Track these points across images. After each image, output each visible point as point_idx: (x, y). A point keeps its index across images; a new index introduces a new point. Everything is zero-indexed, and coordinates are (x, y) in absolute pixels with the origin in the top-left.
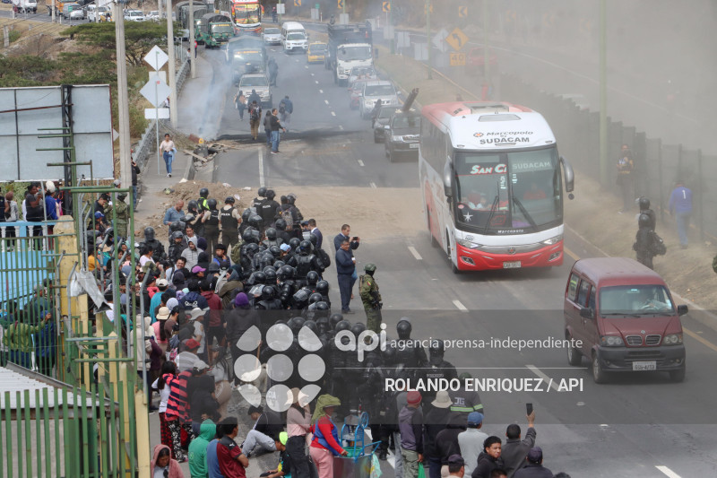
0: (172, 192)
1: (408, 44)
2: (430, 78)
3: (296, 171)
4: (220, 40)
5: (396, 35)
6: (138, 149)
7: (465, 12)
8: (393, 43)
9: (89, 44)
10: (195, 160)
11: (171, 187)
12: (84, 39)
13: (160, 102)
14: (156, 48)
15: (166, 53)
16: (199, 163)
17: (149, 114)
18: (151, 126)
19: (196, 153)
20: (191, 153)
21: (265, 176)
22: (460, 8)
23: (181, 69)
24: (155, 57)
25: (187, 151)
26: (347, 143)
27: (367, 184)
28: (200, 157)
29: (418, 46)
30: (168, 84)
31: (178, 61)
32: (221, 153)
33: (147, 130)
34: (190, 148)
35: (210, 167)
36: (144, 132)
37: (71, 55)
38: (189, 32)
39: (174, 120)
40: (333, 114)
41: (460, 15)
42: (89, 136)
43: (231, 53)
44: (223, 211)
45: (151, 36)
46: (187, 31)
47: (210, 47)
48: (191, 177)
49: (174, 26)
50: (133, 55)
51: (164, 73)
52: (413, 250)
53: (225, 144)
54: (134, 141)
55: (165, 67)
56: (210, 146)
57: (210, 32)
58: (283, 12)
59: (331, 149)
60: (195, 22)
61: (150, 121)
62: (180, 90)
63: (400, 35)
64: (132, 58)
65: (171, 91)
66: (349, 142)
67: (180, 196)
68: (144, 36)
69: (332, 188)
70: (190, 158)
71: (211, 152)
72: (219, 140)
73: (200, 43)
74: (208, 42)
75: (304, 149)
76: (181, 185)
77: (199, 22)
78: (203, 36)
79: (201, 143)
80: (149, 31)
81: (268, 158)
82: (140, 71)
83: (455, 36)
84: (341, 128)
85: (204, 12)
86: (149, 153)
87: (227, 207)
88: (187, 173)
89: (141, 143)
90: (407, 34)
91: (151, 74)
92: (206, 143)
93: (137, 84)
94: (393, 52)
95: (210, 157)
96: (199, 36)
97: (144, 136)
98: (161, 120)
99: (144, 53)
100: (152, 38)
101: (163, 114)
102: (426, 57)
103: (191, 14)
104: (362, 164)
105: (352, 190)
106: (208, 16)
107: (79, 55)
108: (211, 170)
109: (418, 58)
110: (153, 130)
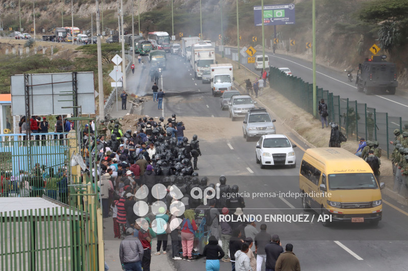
0: (123, 119)
1: (229, 54)
2: (239, 68)
3: (178, 110)
4: (146, 52)
5: (224, 49)
6: (108, 100)
7: (256, 39)
8: (223, 53)
9: (88, 54)
10: (134, 105)
11: (122, 117)
12: (86, 51)
13: (118, 79)
14: (117, 55)
15: (121, 57)
16: (135, 106)
17: (113, 85)
18: (114, 90)
19: (134, 102)
20: (132, 102)
21: (165, 112)
22: (253, 37)
23: (128, 65)
24: (116, 59)
25: (130, 101)
26: (201, 97)
27: (210, 116)
28: (136, 104)
29: (234, 54)
30: (122, 72)
31: (127, 61)
32: (145, 102)
33: (112, 92)
34: (131, 100)
35: (140, 108)
36: (111, 93)
37: (80, 59)
38: (132, 48)
39: (125, 87)
40: (196, 84)
41: (253, 41)
42: (85, 95)
43: (151, 57)
44: (147, 127)
45: (115, 50)
46: (131, 48)
47: (142, 55)
48: (132, 112)
49: (125, 46)
50: (107, 59)
51: (120, 67)
52: (229, 145)
53: (147, 98)
54: (106, 97)
55: (121, 63)
56: (140, 99)
57: (142, 48)
58: (175, 39)
59: (194, 100)
60: (135, 44)
61: (114, 88)
62: (127, 74)
63: (226, 49)
64: (107, 60)
65: (124, 74)
66: (202, 97)
67: (126, 121)
68: (112, 50)
69: (194, 117)
70: (131, 104)
71: (141, 101)
72: (144, 96)
73: (136, 53)
74: (141, 53)
75: (181, 100)
76: (127, 116)
77: (137, 44)
78: (139, 50)
79: (136, 98)
80: (115, 48)
81: (166, 104)
82: (110, 66)
83: (250, 50)
84: (199, 91)
85: (139, 39)
86: (113, 102)
87: (149, 126)
88: (130, 111)
89: (110, 97)
90: (229, 49)
91: (115, 67)
92: (139, 97)
93: (109, 71)
94: (223, 57)
95: (140, 104)
96: (137, 50)
97: (111, 94)
98: (119, 87)
99: (112, 57)
100: (116, 51)
101: (119, 84)
102: (237, 59)
103: (133, 40)
104: (208, 107)
105: (203, 118)
106: (141, 41)
107: (83, 58)
108: (141, 109)
109: (234, 59)
110: (115, 92)
